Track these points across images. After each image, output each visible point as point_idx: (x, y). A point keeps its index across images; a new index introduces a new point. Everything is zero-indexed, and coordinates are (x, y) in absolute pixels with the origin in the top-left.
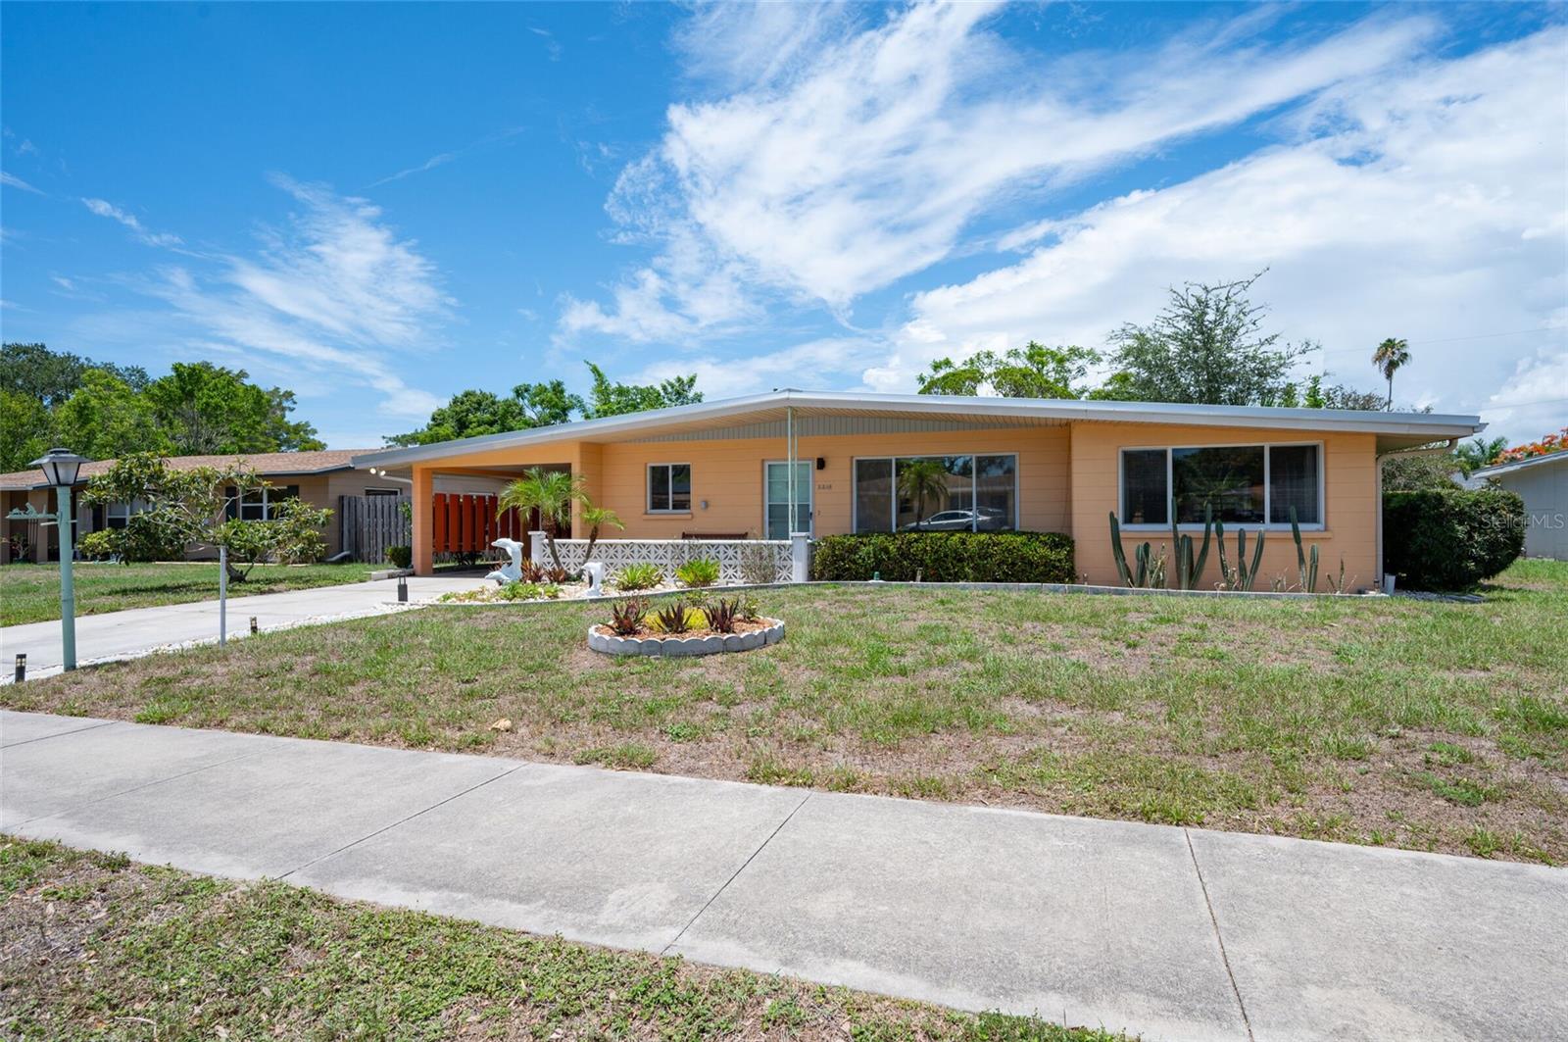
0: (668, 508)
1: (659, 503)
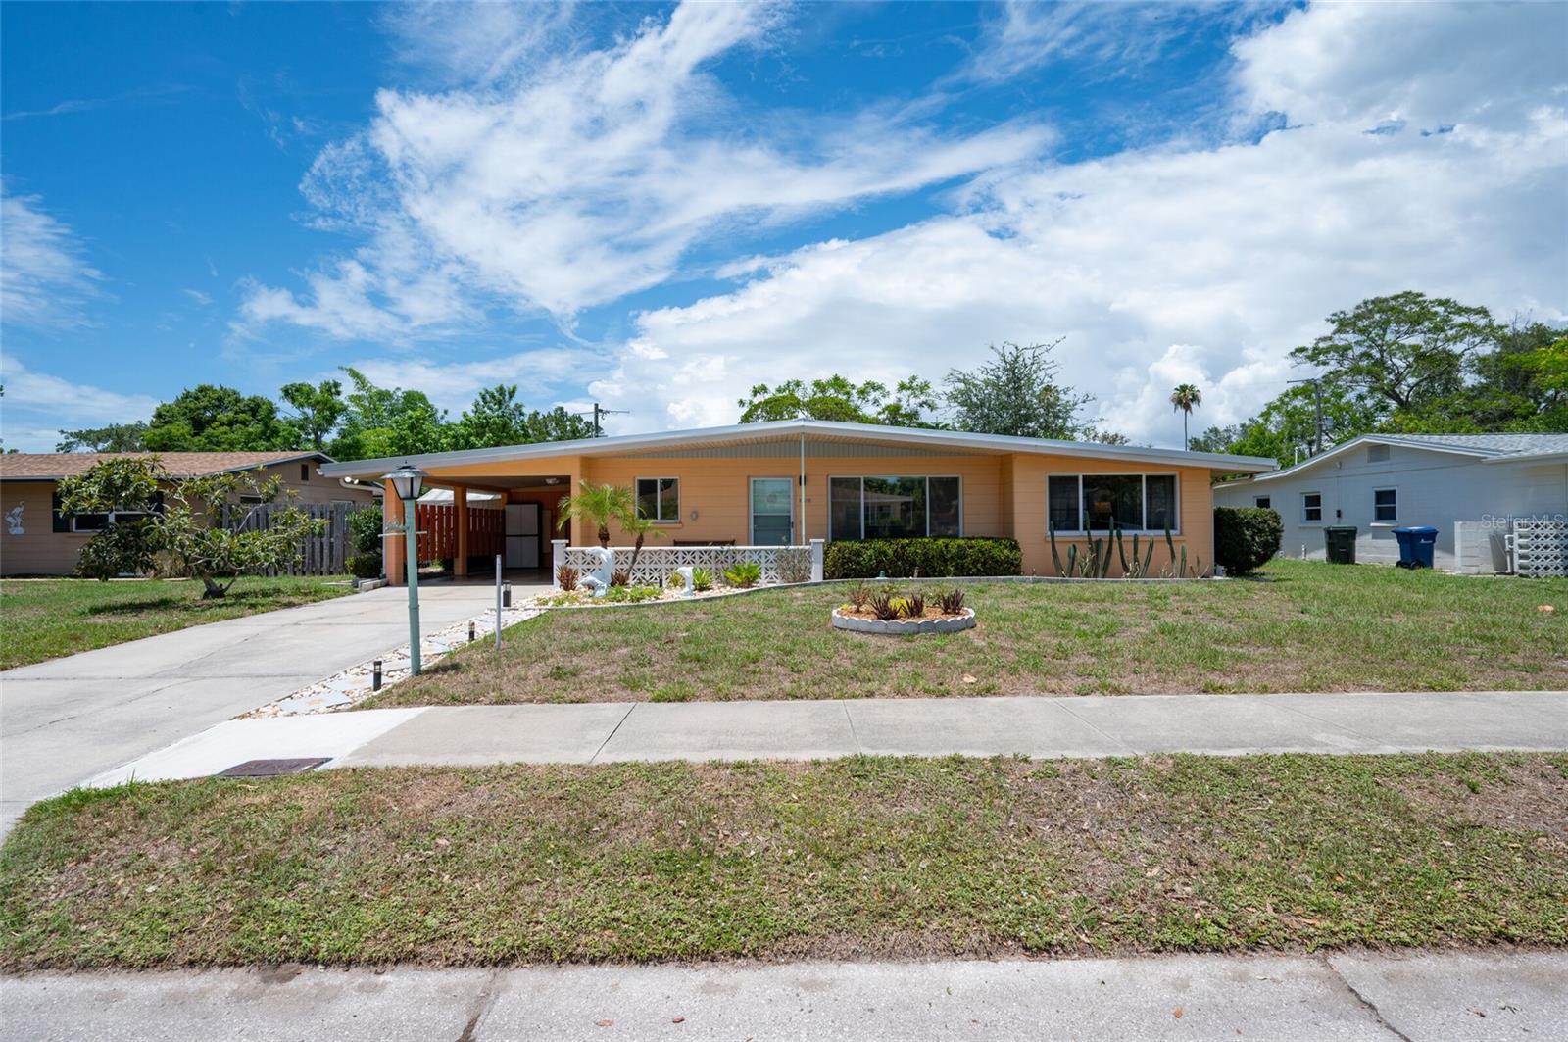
0: (656, 517)
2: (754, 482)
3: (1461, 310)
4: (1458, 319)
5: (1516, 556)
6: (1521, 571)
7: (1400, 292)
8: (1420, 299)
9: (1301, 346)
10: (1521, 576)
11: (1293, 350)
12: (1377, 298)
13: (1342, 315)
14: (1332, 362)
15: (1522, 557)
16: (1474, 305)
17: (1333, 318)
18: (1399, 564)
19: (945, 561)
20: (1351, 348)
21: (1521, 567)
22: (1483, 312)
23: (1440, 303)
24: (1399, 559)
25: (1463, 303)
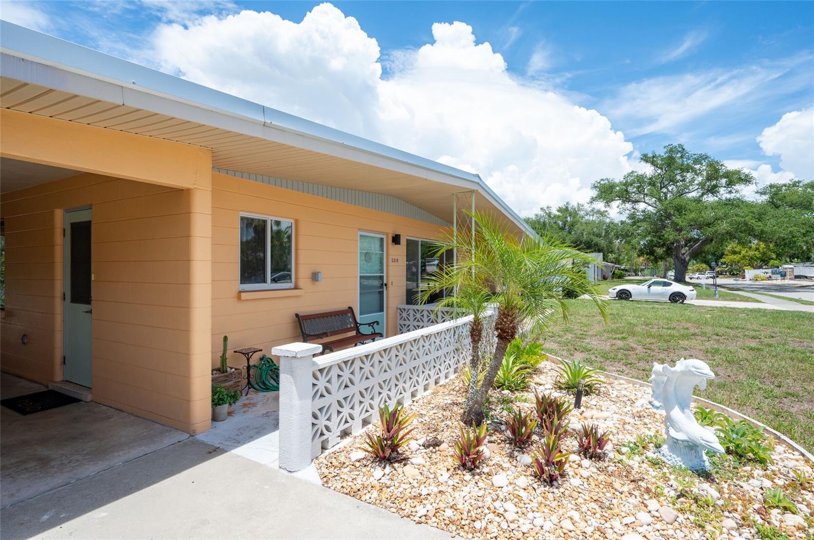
0: (264, 280)
2: (360, 236)
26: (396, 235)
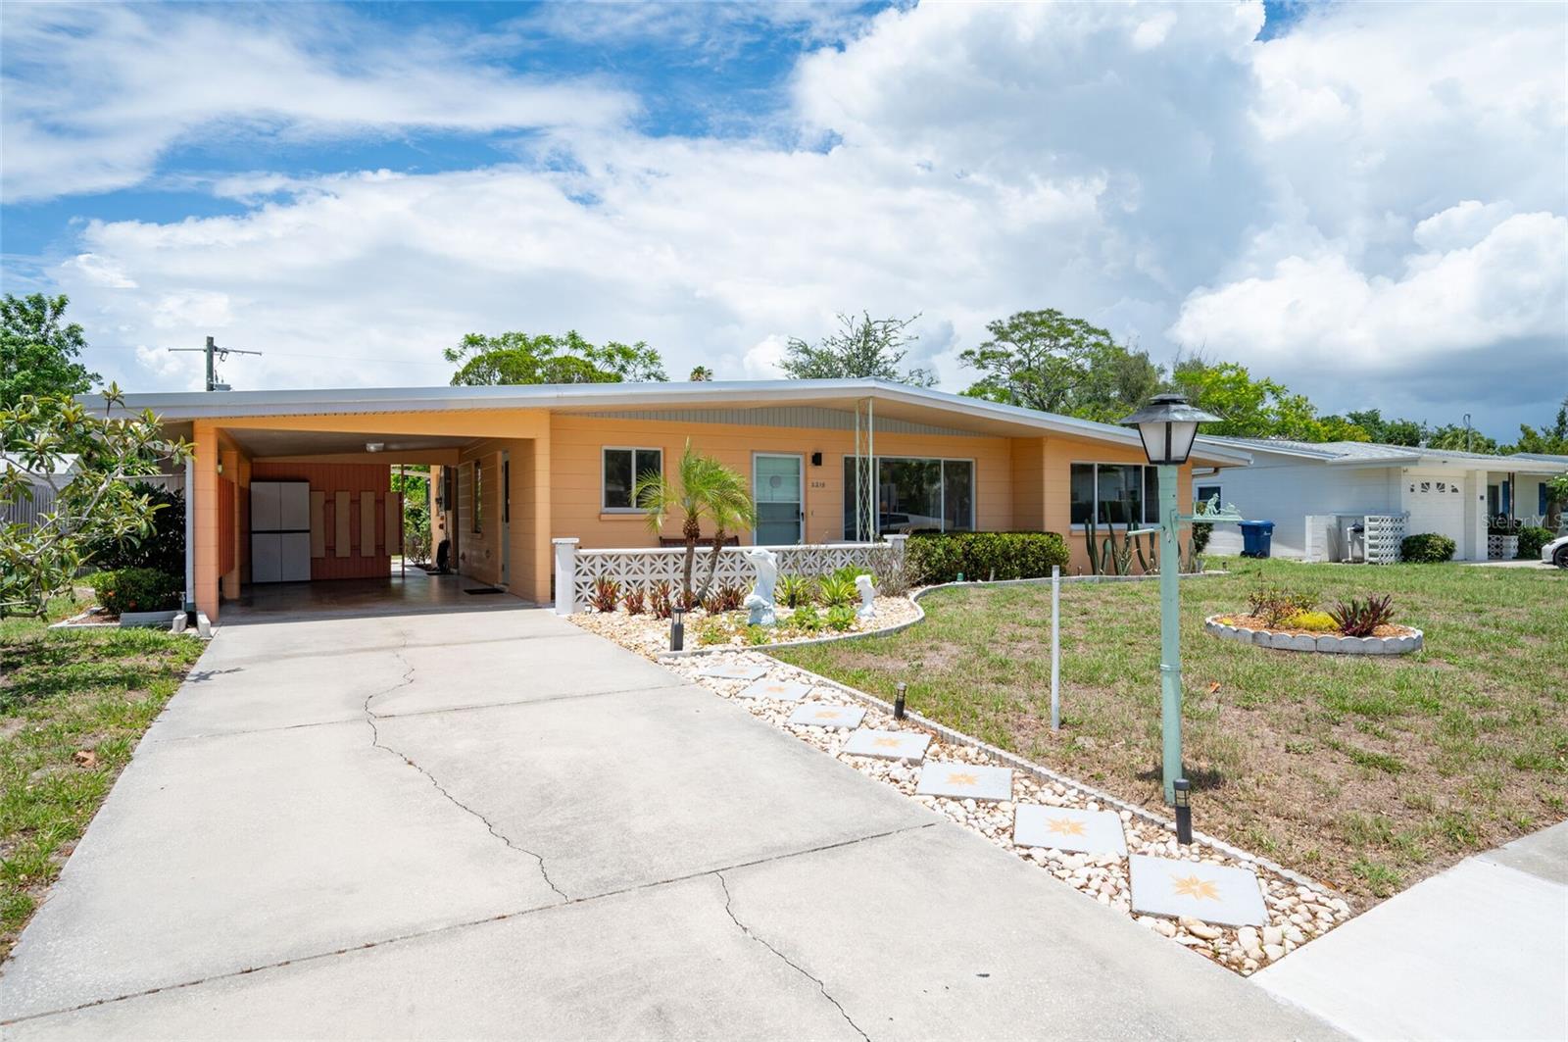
0: (629, 505)
1: (616, 498)
2: (758, 458)
3: (1091, 331)
4: (1092, 339)
5: (1366, 546)
6: (1372, 559)
7: (1044, 309)
8: (1059, 317)
9: (969, 349)
10: (1371, 563)
11: (963, 352)
12: (1028, 312)
13: (999, 324)
14: (991, 367)
15: (1371, 546)
16: (1101, 328)
17: (993, 325)
18: (1244, 554)
19: (1008, 559)
20: (1013, 355)
21: (1371, 555)
22: (1105, 333)
23: (1077, 322)
24: (1243, 549)
25: (1093, 325)
26: (816, 454)
